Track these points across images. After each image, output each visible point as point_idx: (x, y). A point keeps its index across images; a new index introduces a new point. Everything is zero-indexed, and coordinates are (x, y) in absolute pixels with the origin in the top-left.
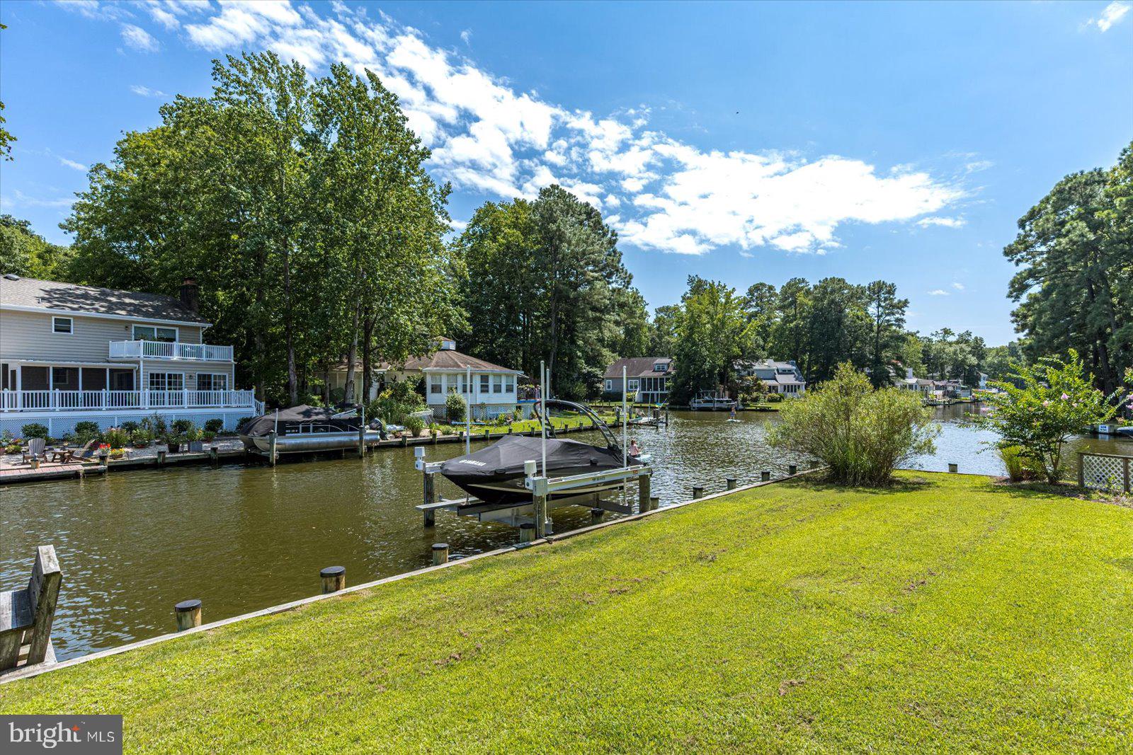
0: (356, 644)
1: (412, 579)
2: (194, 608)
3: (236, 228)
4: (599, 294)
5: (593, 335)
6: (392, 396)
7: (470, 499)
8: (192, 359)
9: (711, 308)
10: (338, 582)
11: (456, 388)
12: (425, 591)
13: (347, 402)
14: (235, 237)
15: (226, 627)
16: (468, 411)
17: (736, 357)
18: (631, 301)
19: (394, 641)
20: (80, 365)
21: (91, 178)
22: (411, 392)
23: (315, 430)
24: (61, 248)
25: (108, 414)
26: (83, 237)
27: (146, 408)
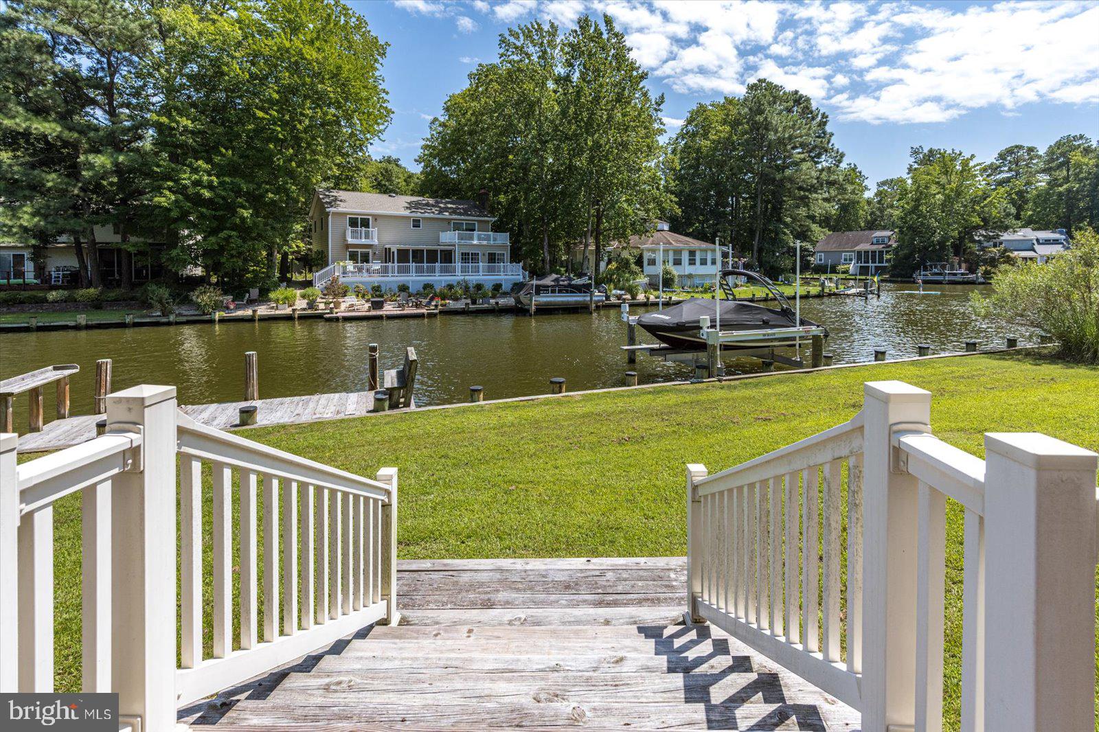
1: (609, 393)
2: (480, 390)
3: (511, 151)
4: (806, 175)
5: (802, 211)
6: (617, 267)
7: (662, 345)
8: (485, 243)
9: (943, 180)
11: (668, 261)
14: (511, 157)
17: (977, 227)
18: (841, 178)
20: (424, 247)
21: (431, 128)
22: (632, 265)
23: (560, 291)
24: (416, 174)
25: (439, 278)
26: (426, 166)
27: (459, 275)
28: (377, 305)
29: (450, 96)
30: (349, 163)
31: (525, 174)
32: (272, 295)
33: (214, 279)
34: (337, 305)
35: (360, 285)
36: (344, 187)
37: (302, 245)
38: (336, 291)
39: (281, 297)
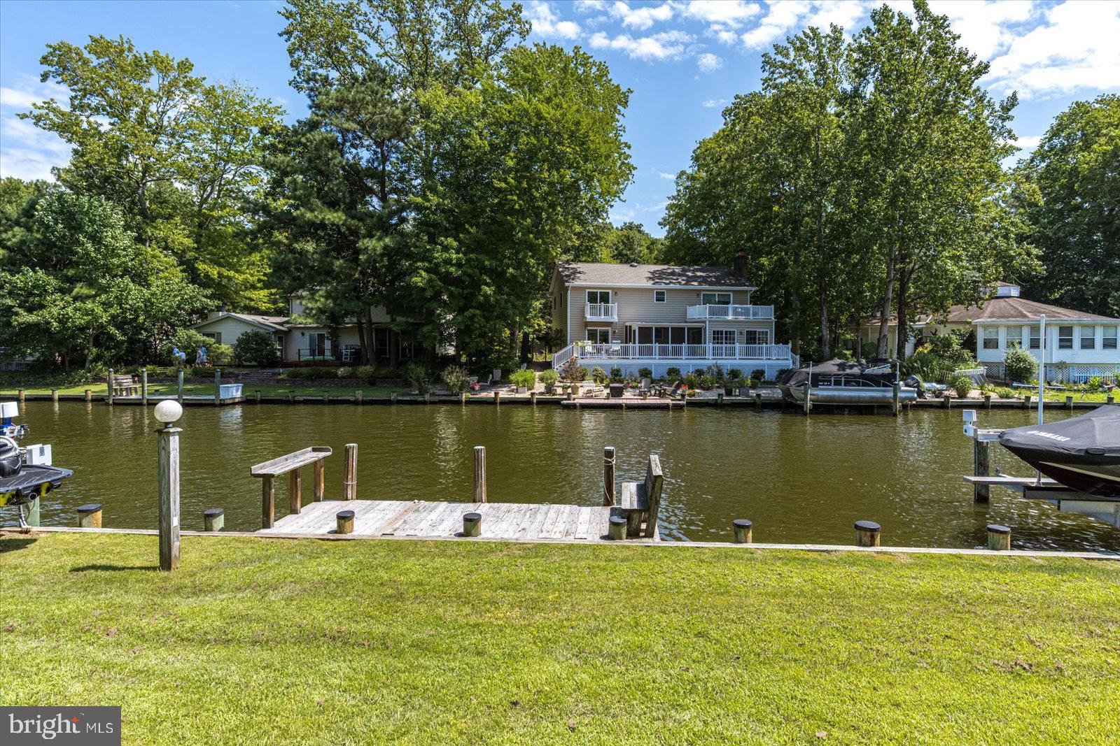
0: (893, 607)
2: (746, 527)
3: (777, 200)
6: (932, 351)
7: (1043, 480)
8: (741, 318)
10: (873, 538)
11: (1020, 343)
12: (977, 576)
13: (880, 357)
14: (776, 208)
15: (771, 551)
16: (1040, 372)
19: (938, 618)
20: (670, 325)
22: (956, 347)
23: (847, 383)
24: (659, 240)
25: (686, 363)
26: (672, 229)
27: (710, 358)
28: (617, 393)
29: (700, 143)
30: (589, 231)
31: (795, 229)
32: (512, 377)
33: (464, 359)
34: (575, 390)
35: (599, 368)
36: (584, 259)
37: (542, 323)
38: (575, 374)
39: (521, 379)
